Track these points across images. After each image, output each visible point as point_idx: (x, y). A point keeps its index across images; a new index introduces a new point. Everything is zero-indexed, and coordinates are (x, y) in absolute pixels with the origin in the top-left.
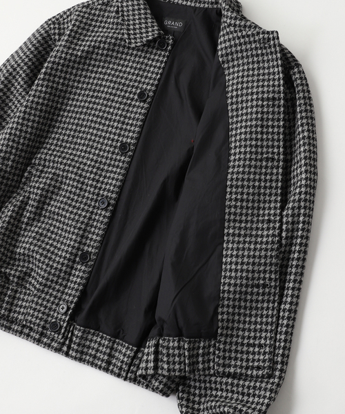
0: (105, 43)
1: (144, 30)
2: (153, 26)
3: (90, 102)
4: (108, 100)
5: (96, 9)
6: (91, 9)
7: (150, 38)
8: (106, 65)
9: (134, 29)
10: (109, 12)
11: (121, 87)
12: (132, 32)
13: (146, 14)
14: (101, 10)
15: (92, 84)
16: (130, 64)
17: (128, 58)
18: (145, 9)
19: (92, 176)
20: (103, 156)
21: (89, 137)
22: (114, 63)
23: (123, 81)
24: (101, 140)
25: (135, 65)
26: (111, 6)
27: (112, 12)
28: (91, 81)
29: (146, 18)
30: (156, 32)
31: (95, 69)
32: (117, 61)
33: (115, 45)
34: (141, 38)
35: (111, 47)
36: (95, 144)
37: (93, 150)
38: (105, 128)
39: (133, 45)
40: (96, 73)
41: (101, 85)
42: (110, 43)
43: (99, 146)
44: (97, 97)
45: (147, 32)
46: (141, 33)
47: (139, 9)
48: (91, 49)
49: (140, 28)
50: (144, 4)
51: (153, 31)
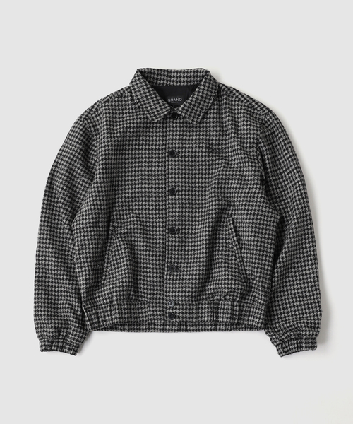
0: (133, 123)
1: (159, 109)
2: (164, 105)
3: (135, 167)
4: (148, 162)
5: (115, 101)
6: (112, 102)
7: (166, 113)
8: (138, 138)
9: (152, 109)
10: (125, 101)
11: (154, 151)
12: (151, 112)
13: (156, 97)
14: (118, 101)
15: (132, 154)
16: (154, 134)
17: (151, 130)
18: (154, 93)
19: (157, 216)
20: (159, 201)
21: (143, 190)
22: (143, 136)
23: (154, 147)
24: (154, 190)
25: (158, 134)
26: (125, 97)
27: (128, 101)
28: (130, 152)
29: (157, 100)
30: (168, 108)
31: (131, 143)
32: (144, 134)
33: (141, 123)
34: (159, 114)
35: (139, 125)
36: (150, 194)
37: (150, 199)
38: (153, 182)
39: (156, 121)
40: (132, 145)
41: (139, 154)
42: (137, 123)
43: (154, 194)
44: (139, 162)
45: (162, 109)
46: (158, 111)
47: (150, 95)
48: (125, 129)
49: (156, 108)
50: (153, 90)
51: (166, 107)
